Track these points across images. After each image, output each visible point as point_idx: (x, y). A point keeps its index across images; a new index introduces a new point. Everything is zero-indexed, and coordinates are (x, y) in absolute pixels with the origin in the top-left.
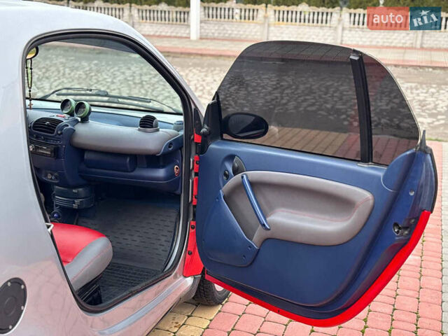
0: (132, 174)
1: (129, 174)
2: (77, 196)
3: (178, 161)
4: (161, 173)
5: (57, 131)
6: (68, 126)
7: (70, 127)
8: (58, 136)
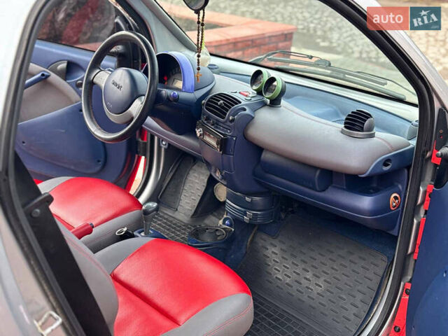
0: (322, 194)
1: (317, 193)
2: (251, 207)
3: (400, 187)
4: (365, 202)
5: (229, 116)
6: (245, 110)
7: (248, 111)
8: (229, 123)
